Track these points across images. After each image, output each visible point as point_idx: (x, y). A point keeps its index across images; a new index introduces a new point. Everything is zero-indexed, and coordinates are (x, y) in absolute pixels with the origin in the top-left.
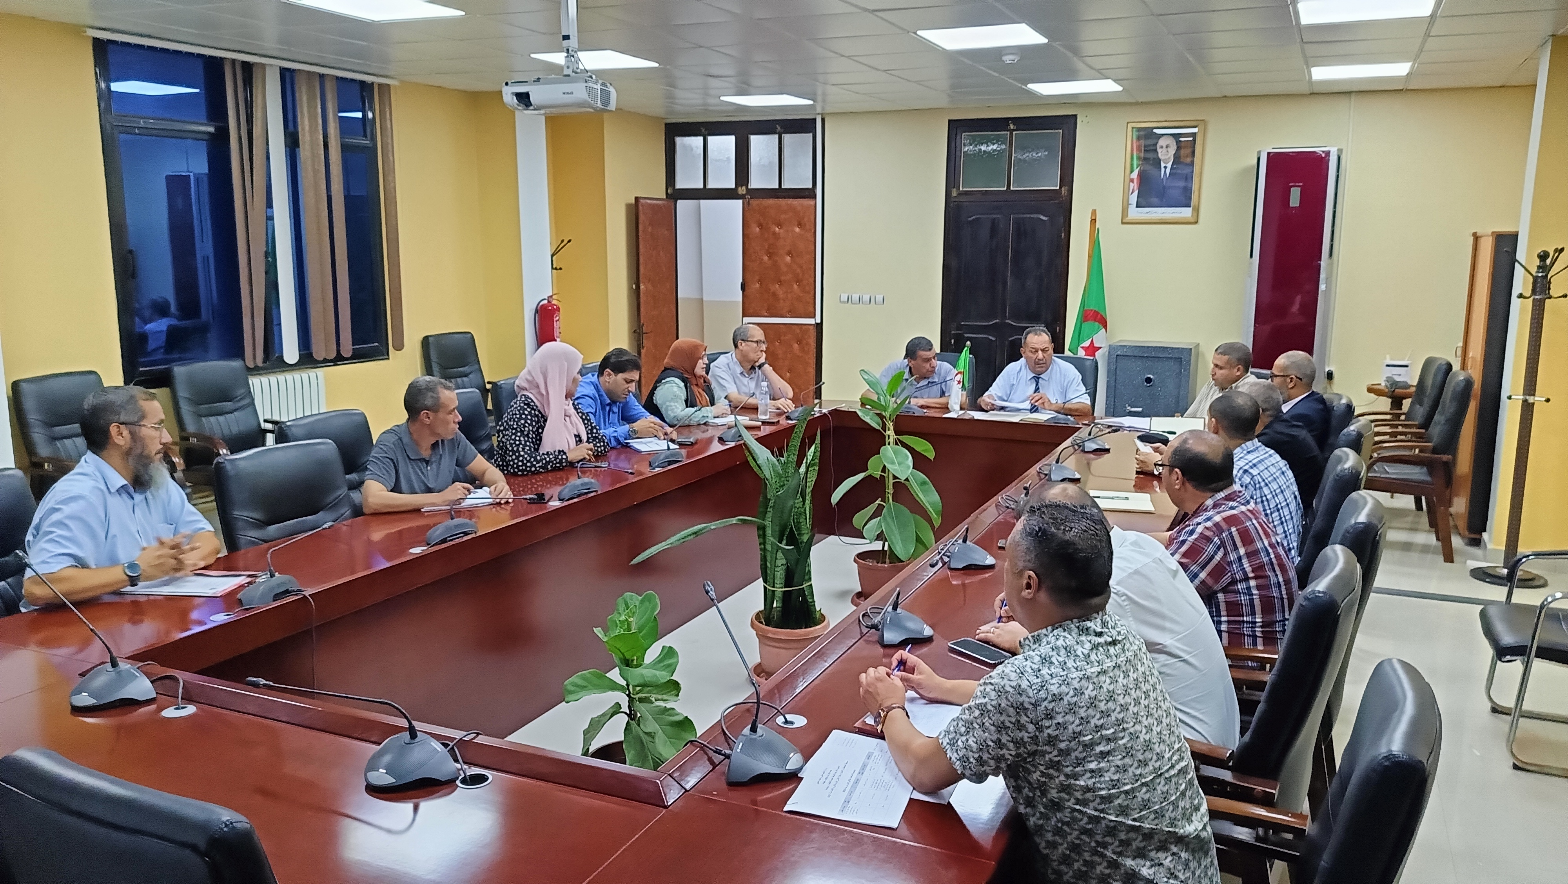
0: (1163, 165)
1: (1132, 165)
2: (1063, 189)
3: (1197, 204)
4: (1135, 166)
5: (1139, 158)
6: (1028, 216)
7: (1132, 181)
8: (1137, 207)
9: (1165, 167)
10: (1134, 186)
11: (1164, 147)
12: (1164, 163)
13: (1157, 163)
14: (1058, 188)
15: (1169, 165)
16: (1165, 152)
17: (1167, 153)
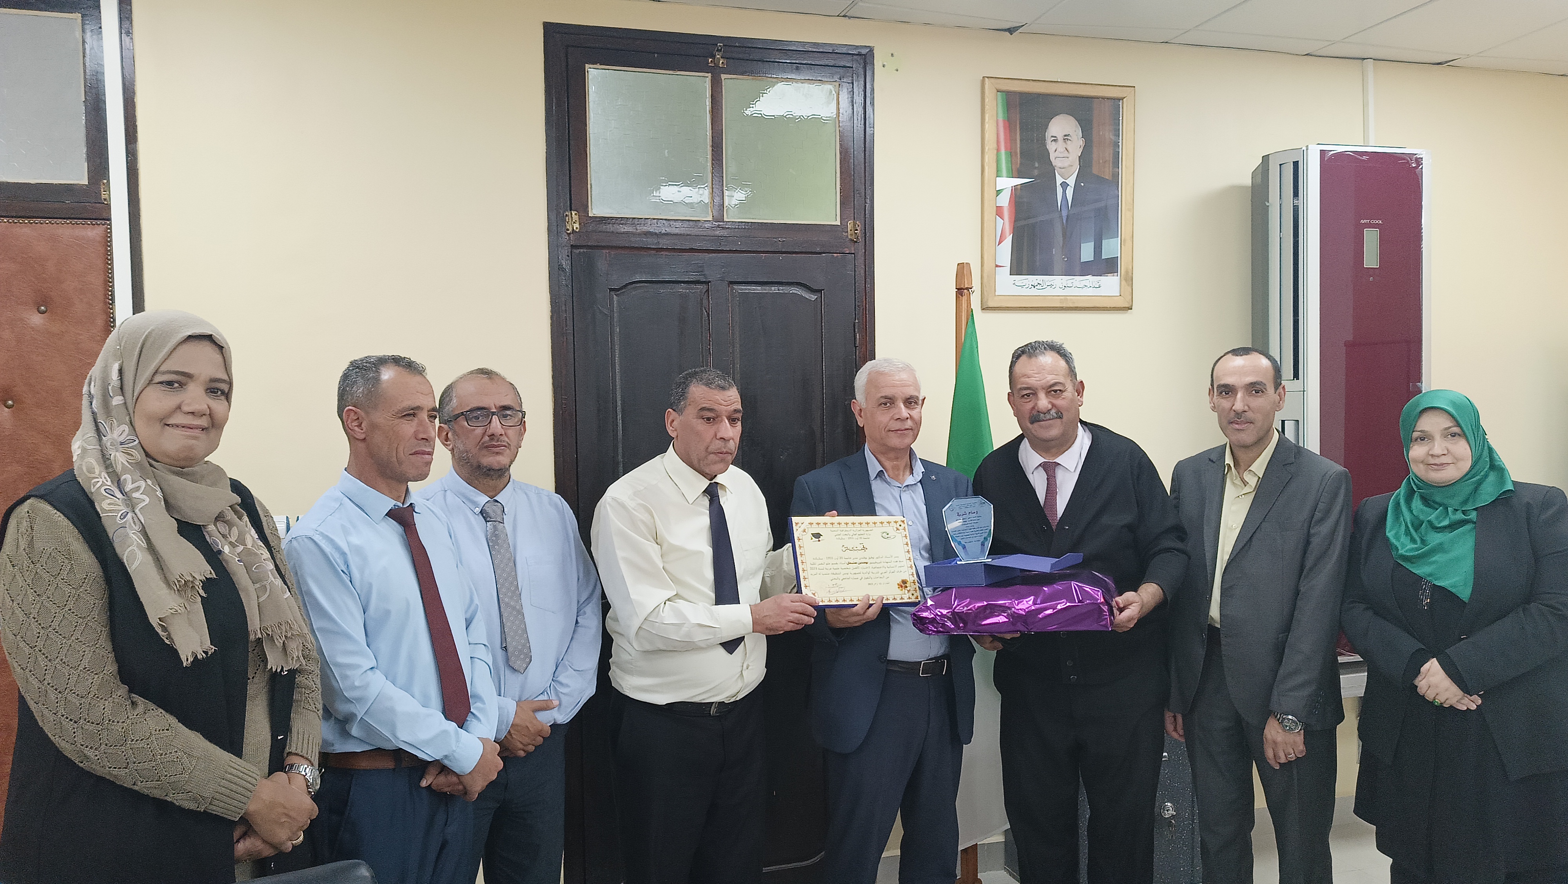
0: (1059, 180)
2: (852, 223)
5: (1011, 163)
6: (772, 287)
7: (999, 211)
8: (1010, 275)
9: (1065, 185)
10: (1004, 224)
11: (1060, 138)
12: (1062, 175)
13: (1049, 172)
14: (838, 222)
15: (1071, 181)
16: (1062, 150)
17: (1066, 154)
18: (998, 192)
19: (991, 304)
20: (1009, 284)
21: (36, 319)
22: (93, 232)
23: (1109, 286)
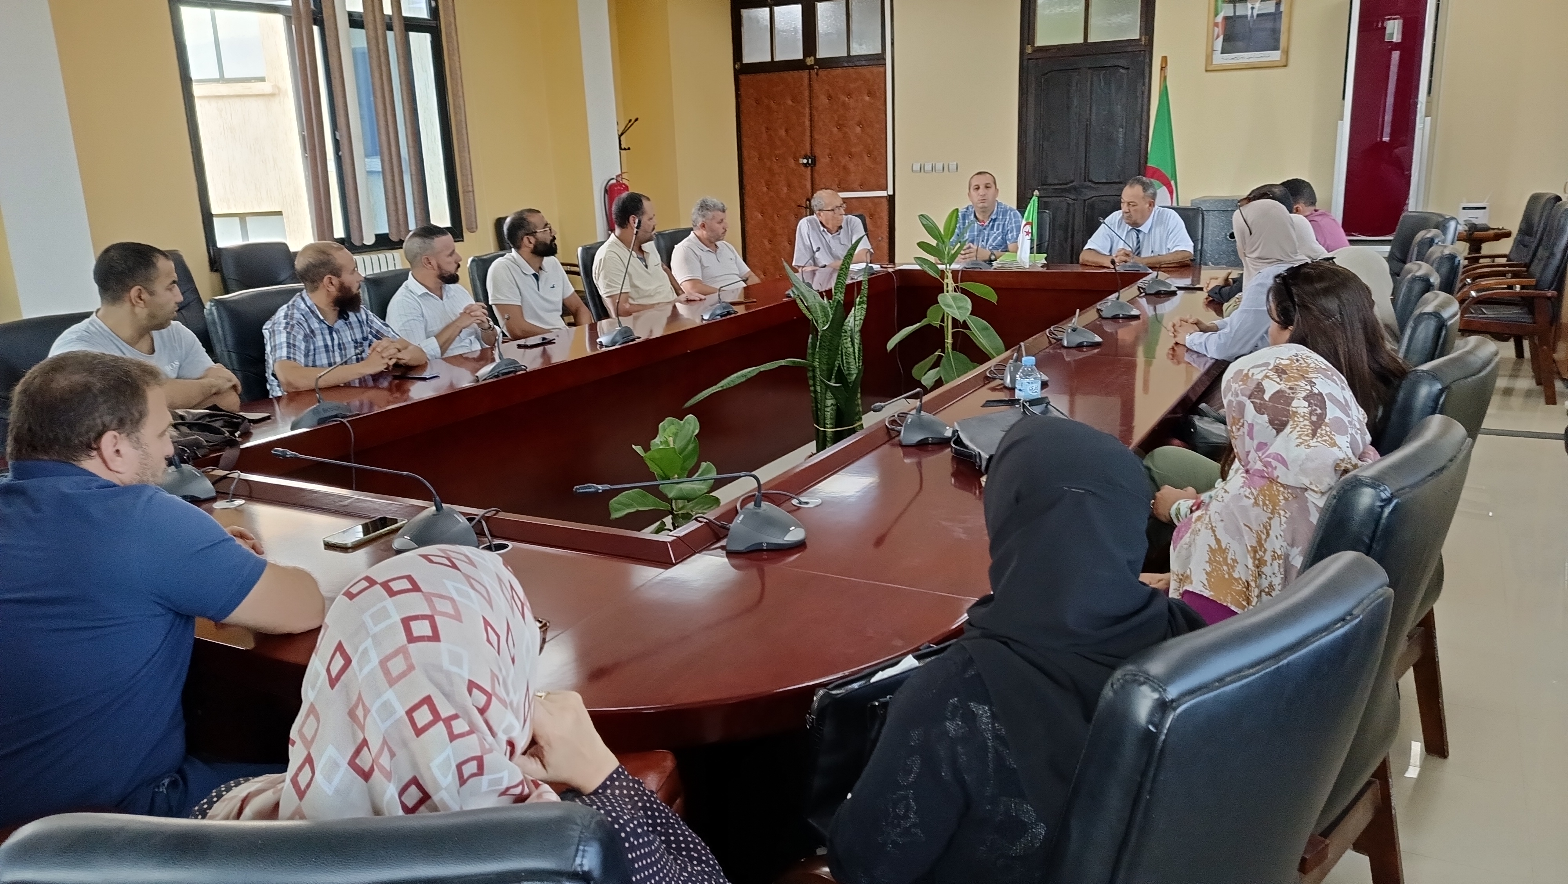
0: (1250, 6)
1: (1216, 8)
2: (1144, 38)
3: (1286, 45)
4: (1220, 9)
7: (1216, 25)
8: (1222, 53)
9: (1252, 8)
10: (1219, 30)
12: (1251, 4)
14: (1140, 38)
15: (1257, 6)
18: (1216, 15)
19: (1208, 69)
20: (1219, 59)
21: (867, 98)
22: (882, 69)
23: (1275, 56)
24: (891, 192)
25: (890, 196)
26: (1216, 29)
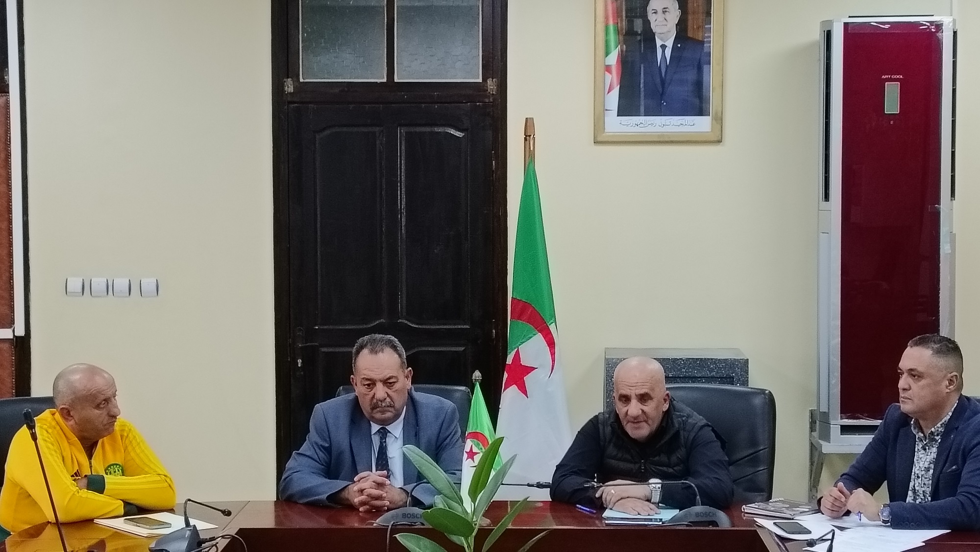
0: (659, 43)
1: (607, 43)
2: (489, 81)
3: (720, 109)
4: (612, 44)
5: (618, 32)
6: (428, 129)
7: (608, 69)
8: (618, 116)
9: (664, 47)
10: (613, 78)
11: (660, 10)
12: (662, 40)
13: (649, 37)
14: (480, 80)
15: (670, 43)
16: (662, 20)
17: (665, 23)
18: (607, 54)
19: (599, 139)
20: (616, 124)
23: (701, 124)
24: (20, 331)
25: (17, 338)
26: (608, 77)
